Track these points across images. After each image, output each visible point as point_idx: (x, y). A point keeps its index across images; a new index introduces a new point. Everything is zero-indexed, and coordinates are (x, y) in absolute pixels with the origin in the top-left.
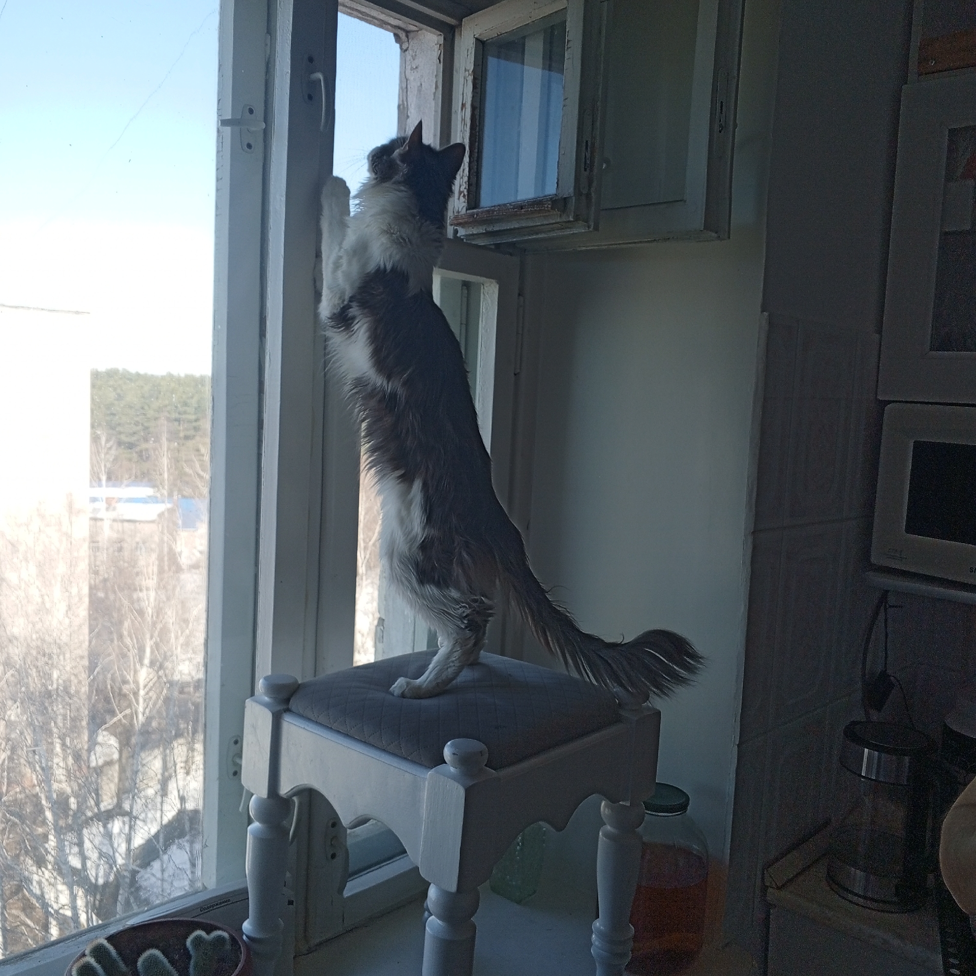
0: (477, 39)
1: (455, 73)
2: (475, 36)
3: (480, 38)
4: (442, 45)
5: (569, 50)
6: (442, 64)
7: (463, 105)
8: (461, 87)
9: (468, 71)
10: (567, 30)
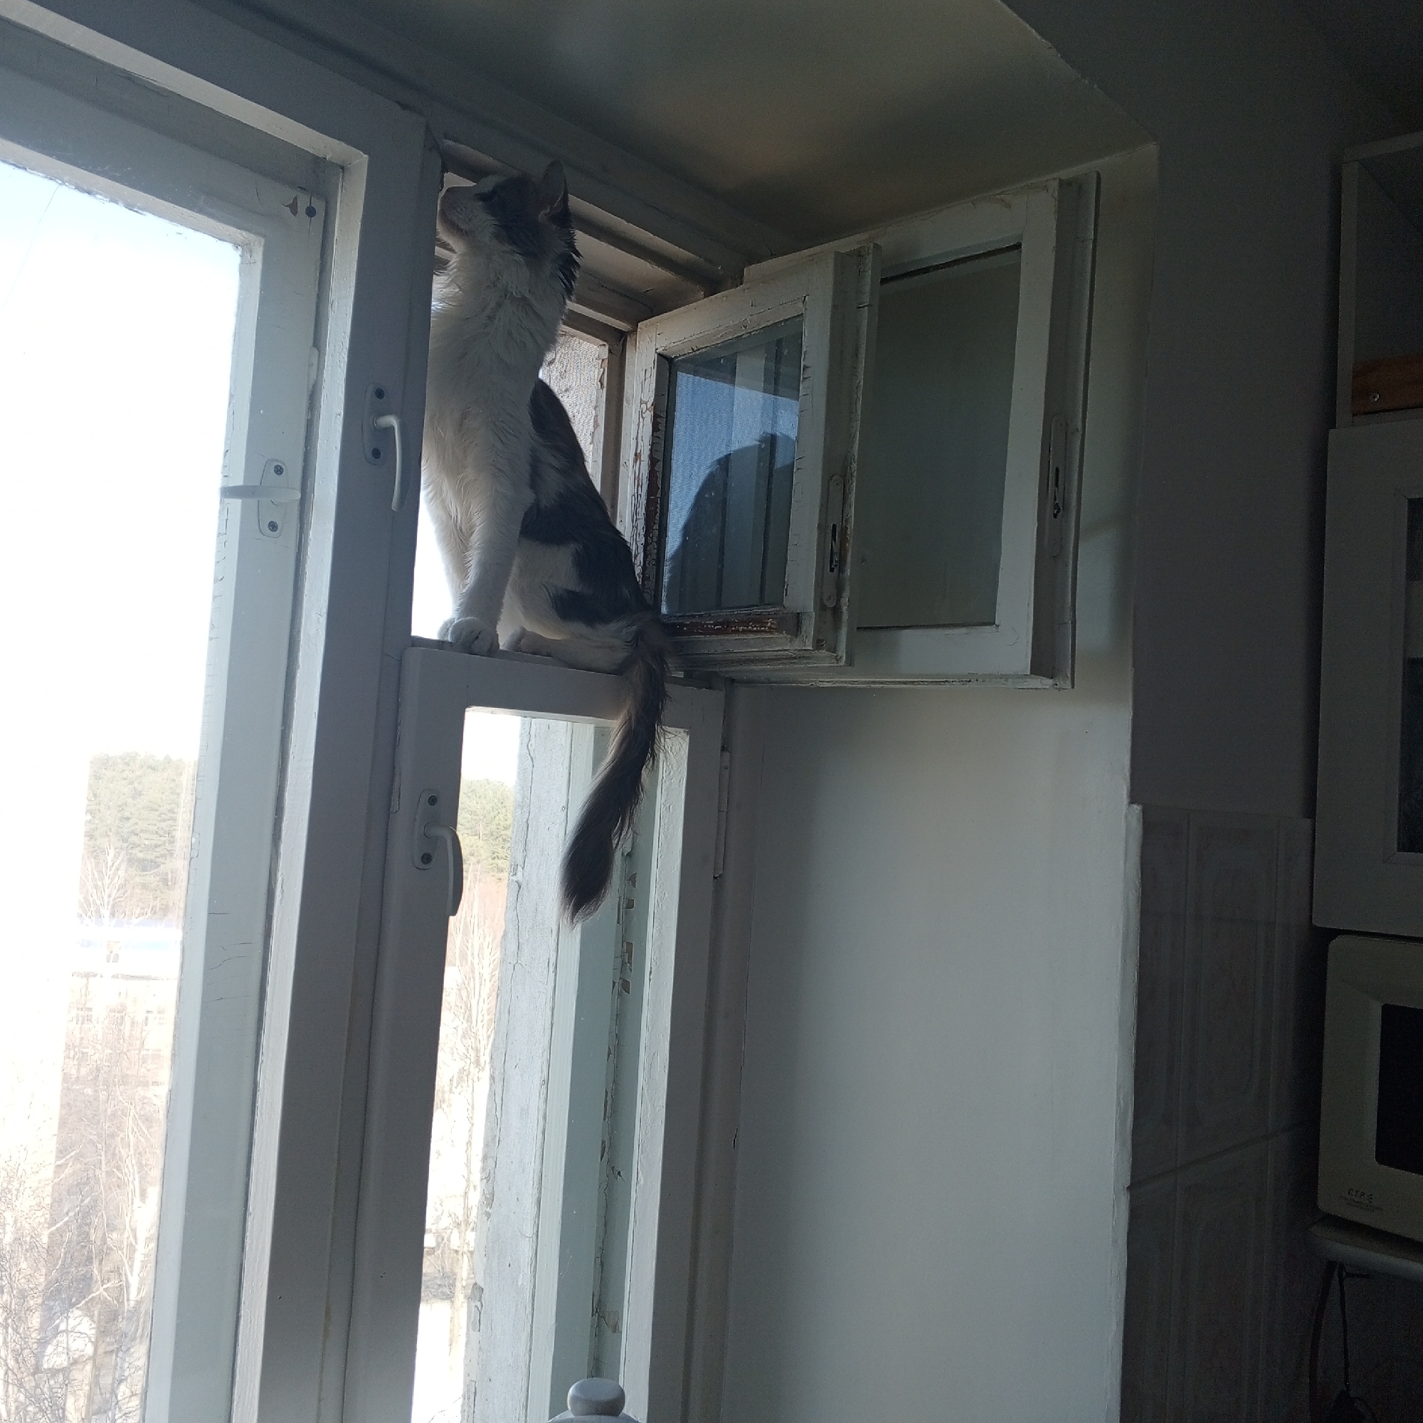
0: (659, 355)
1: (625, 404)
2: (657, 351)
3: (665, 353)
4: (607, 361)
5: (807, 381)
6: (605, 389)
7: (637, 456)
8: (634, 427)
9: (646, 404)
10: (804, 350)
